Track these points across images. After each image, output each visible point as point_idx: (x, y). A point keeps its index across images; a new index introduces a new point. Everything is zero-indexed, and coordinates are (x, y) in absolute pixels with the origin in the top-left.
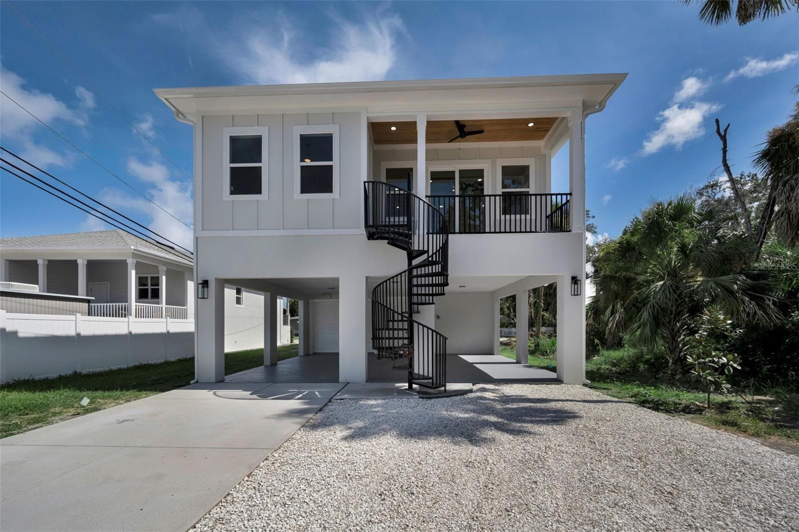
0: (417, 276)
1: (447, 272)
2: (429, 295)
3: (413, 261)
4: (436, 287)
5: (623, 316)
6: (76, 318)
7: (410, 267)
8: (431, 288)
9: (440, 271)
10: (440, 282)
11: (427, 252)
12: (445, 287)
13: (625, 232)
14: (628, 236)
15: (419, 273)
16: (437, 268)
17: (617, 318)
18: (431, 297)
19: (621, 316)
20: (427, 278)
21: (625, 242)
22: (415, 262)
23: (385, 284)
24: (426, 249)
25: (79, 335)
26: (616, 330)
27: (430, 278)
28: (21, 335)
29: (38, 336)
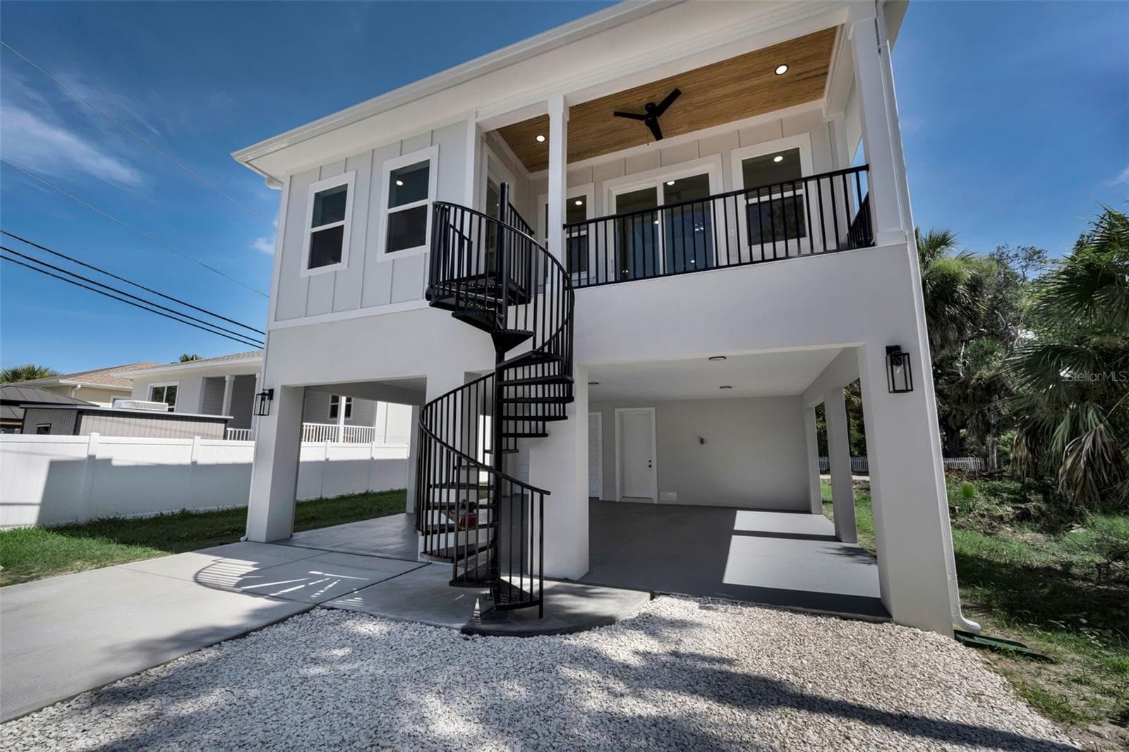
0: (516, 383)
1: (571, 375)
2: (537, 418)
3: (506, 354)
4: (549, 403)
5: (1106, 440)
6: (194, 442)
7: (501, 364)
8: (540, 405)
9: (557, 374)
10: (557, 395)
11: (533, 334)
12: (567, 405)
13: (1080, 246)
14: (1088, 254)
15: (520, 377)
16: (553, 369)
17: (1088, 445)
18: (540, 423)
19: (1099, 439)
20: (533, 387)
21: (1080, 267)
22: (509, 356)
23: (445, 399)
24: (530, 328)
25: (194, 463)
26: (1090, 475)
27: (540, 387)
28: (115, 463)
29: (139, 464)
